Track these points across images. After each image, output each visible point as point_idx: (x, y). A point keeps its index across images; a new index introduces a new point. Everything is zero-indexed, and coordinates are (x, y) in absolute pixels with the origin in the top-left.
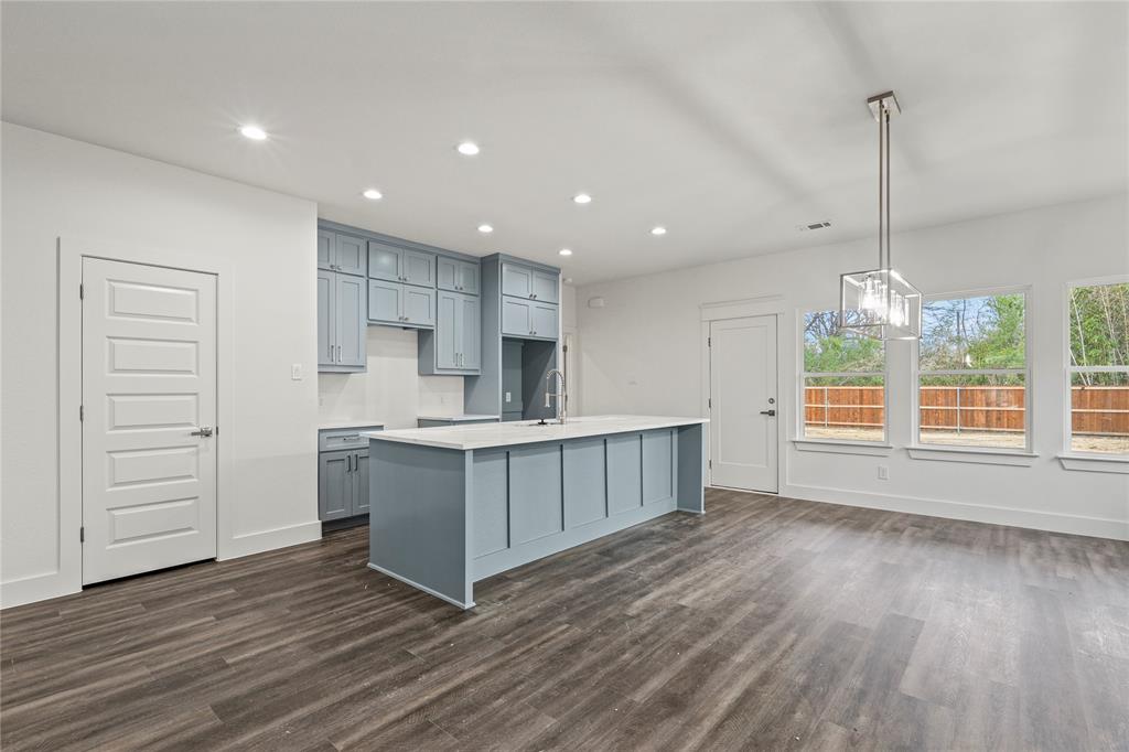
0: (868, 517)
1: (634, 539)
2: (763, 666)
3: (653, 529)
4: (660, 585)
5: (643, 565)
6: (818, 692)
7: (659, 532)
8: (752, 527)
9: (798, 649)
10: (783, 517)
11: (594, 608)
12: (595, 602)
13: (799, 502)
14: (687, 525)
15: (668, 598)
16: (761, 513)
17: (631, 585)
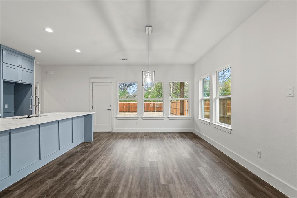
0: (135, 135)
1: (71, 156)
2: (127, 191)
3: (77, 150)
4: (85, 171)
5: (77, 165)
6: (144, 193)
7: (80, 151)
8: (109, 143)
9: (134, 180)
10: (116, 138)
11: (60, 191)
12: (60, 188)
13: (118, 133)
14: (88, 146)
15: (89, 176)
16: (110, 138)
17: (74, 175)
